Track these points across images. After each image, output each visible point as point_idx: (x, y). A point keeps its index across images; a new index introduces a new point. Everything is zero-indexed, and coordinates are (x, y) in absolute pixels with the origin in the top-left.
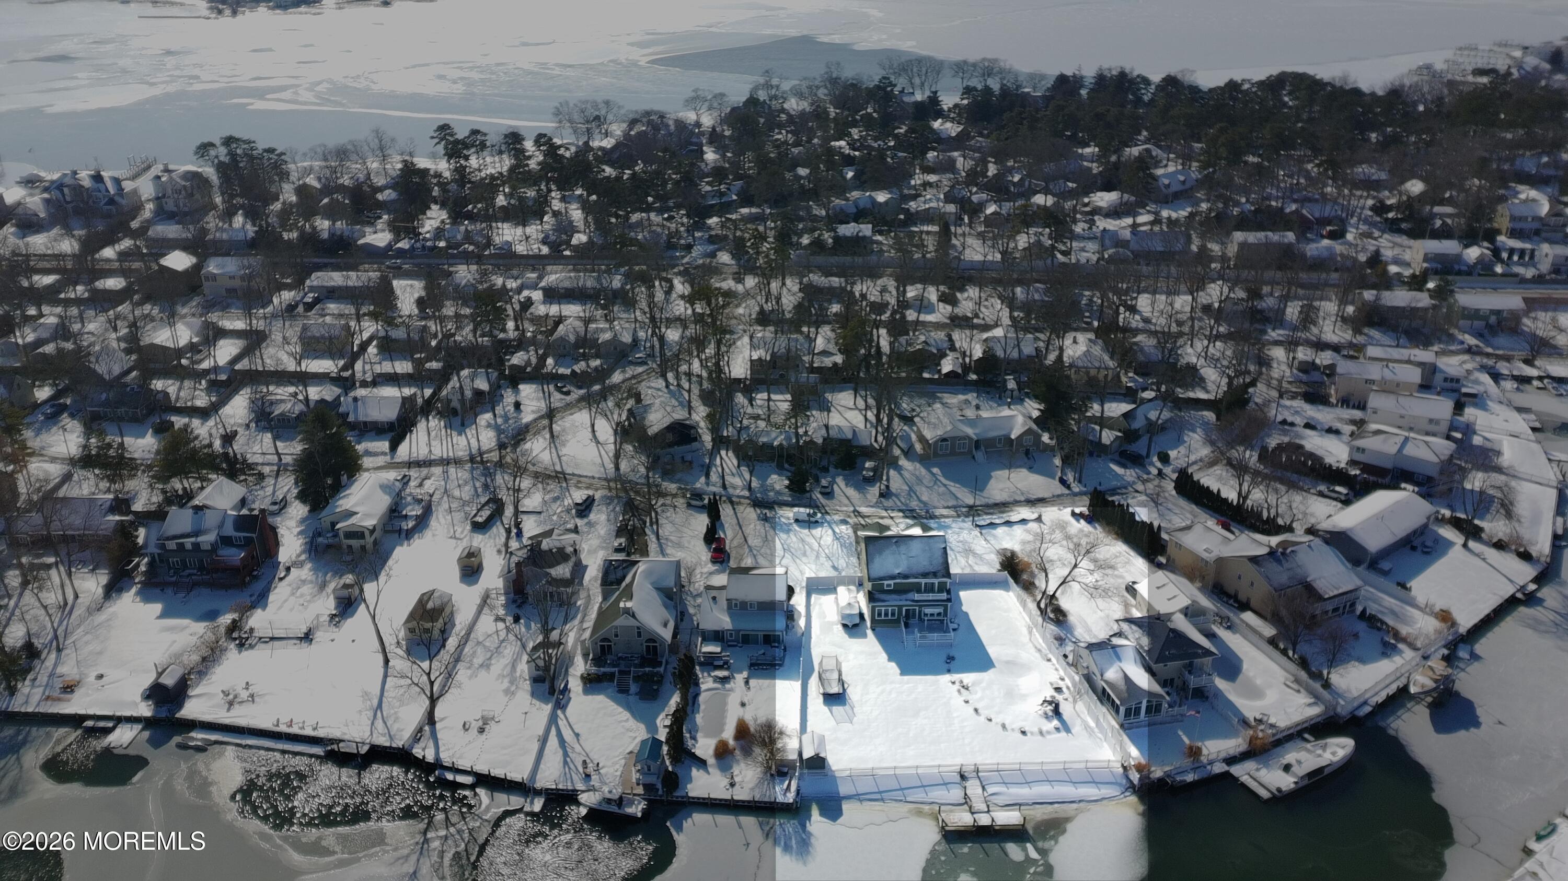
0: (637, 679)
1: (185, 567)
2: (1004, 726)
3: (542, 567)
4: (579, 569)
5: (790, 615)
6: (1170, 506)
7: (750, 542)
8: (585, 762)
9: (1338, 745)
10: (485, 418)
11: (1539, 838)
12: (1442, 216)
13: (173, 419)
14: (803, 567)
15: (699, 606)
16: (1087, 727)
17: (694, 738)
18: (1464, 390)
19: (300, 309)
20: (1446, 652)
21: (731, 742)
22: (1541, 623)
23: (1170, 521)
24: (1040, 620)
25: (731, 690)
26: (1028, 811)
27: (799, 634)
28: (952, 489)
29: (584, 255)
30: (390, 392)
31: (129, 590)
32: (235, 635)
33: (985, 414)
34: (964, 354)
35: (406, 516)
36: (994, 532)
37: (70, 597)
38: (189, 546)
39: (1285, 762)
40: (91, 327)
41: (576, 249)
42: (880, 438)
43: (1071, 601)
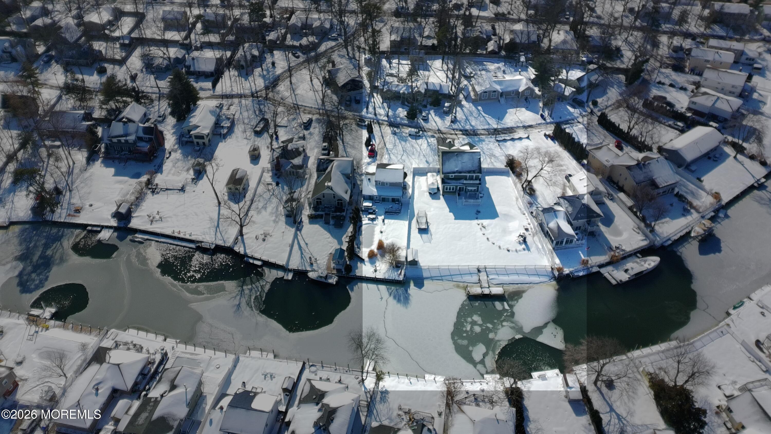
0: (333, 218)
1: (122, 150)
2: (500, 247)
3: (288, 159)
4: (306, 158)
5: (404, 187)
6: (594, 131)
7: (387, 146)
8: (310, 258)
9: (652, 260)
10: (258, 71)
11: (735, 308)
13: (106, 65)
14: (412, 160)
15: (362, 180)
16: (538, 248)
17: (359, 248)
20: (713, 214)
21: (376, 251)
23: (592, 140)
24: (522, 193)
25: (376, 224)
26: (506, 287)
27: (408, 197)
28: (487, 119)
30: (209, 54)
31: (97, 160)
32: (150, 186)
33: (508, 77)
34: (500, 38)
35: (223, 127)
36: (505, 144)
37: (71, 163)
38: (123, 141)
39: (626, 268)
40: (58, 7)
42: (453, 88)
43: (538, 185)
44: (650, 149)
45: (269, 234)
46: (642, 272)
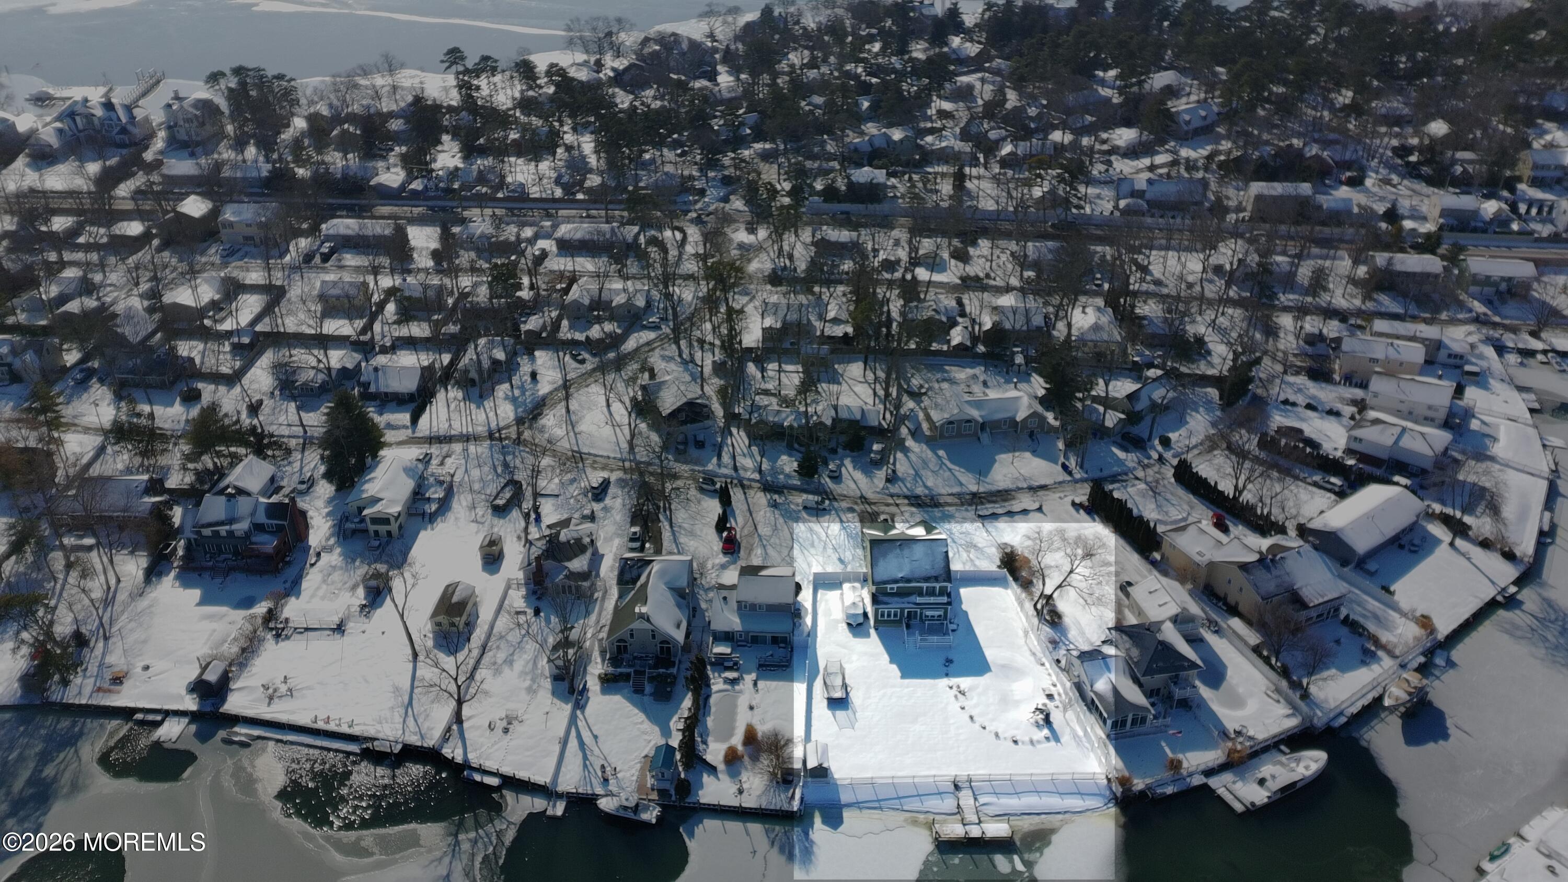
0: (652, 679)
1: (220, 552)
2: (997, 735)
3: (560, 561)
4: (597, 558)
5: (797, 613)
6: (1169, 496)
7: (760, 531)
8: (603, 767)
9: (1311, 759)
10: (502, 389)
11: (1493, 858)
12: (1463, 162)
13: (200, 385)
14: (811, 559)
15: (711, 601)
16: (1075, 736)
17: (705, 742)
18: (1467, 368)
19: (317, 259)
20: (1422, 659)
21: (740, 748)
22: (1517, 628)
23: (1167, 513)
24: (1035, 621)
25: (740, 692)
26: (1016, 822)
27: (805, 634)
28: (957, 474)
29: (598, 197)
30: (409, 360)
31: (168, 574)
32: (272, 625)
33: (992, 393)
34: (973, 321)
35: (429, 499)
36: (995, 522)
37: (113, 582)
38: (223, 534)
39: (1260, 776)
40: (113, 278)
41: (589, 192)
42: (888, 416)
43: (1066, 605)
44: (1282, 530)
45: (516, 718)
46: (1294, 784)
